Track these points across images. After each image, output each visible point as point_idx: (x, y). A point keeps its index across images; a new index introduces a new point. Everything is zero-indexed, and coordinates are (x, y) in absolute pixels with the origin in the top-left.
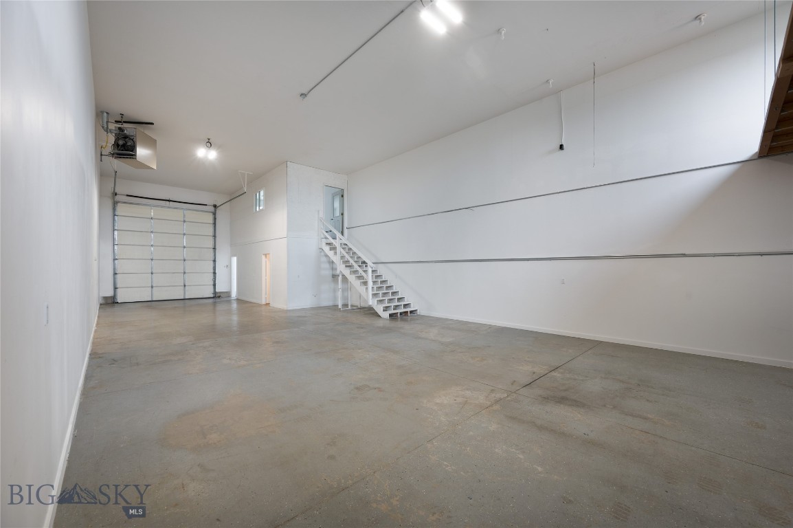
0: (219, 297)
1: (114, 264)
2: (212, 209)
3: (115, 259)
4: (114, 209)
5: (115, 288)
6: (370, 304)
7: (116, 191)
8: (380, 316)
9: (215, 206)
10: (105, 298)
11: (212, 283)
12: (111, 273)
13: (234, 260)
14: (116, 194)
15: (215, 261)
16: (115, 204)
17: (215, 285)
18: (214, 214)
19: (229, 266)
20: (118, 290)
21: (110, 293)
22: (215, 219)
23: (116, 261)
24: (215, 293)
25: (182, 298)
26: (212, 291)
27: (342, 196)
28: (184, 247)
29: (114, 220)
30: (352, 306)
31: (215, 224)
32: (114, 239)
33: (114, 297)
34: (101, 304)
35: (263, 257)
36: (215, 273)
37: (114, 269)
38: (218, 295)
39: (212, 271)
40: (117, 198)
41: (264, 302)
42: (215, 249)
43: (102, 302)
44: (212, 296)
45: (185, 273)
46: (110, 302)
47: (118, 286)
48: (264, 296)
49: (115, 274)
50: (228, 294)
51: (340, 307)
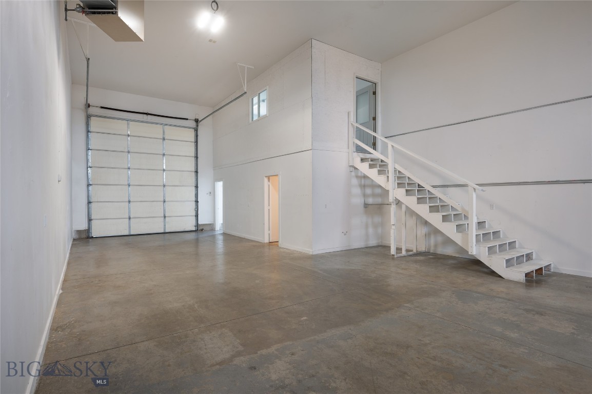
0: (202, 230)
1: (88, 191)
2: (193, 124)
3: (89, 185)
4: (88, 124)
5: (90, 220)
6: (474, 253)
7: (89, 102)
8: (500, 277)
9: (197, 121)
10: (79, 232)
11: (194, 213)
12: (85, 201)
13: (220, 185)
14: (89, 106)
15: (197, 187)
16: (88, 117)
17: (197, 216)
18: (196, 130)
19: (213, 193)
20: (93, 222)
21: (83, 226)
22: (197, 136)
23: (90, 188)
24: (197, 225)
25: (162, 231)
26: (194, 223)
27: (374, 93)
28: (164, 170)
29: (88, 136)
30: (407, 251)
31: (196, 142)
32: (87, 161)
33: (88, 231)
34: (74, 240)
35: (266, 180)
36: (197, 202)
37: (88, 196)
38: (200, 228)
39: (194, 199)
40: (91, 110)
41: (266, 241)
42: (197, 172)
43: (75, 236)
44: (194, 229)
45: (164, 201)
46: (84, 238)
47: (92, 218)
48: (266, 232)
49: (89, 203)
50: (211, 227)
51: (393, 251)
